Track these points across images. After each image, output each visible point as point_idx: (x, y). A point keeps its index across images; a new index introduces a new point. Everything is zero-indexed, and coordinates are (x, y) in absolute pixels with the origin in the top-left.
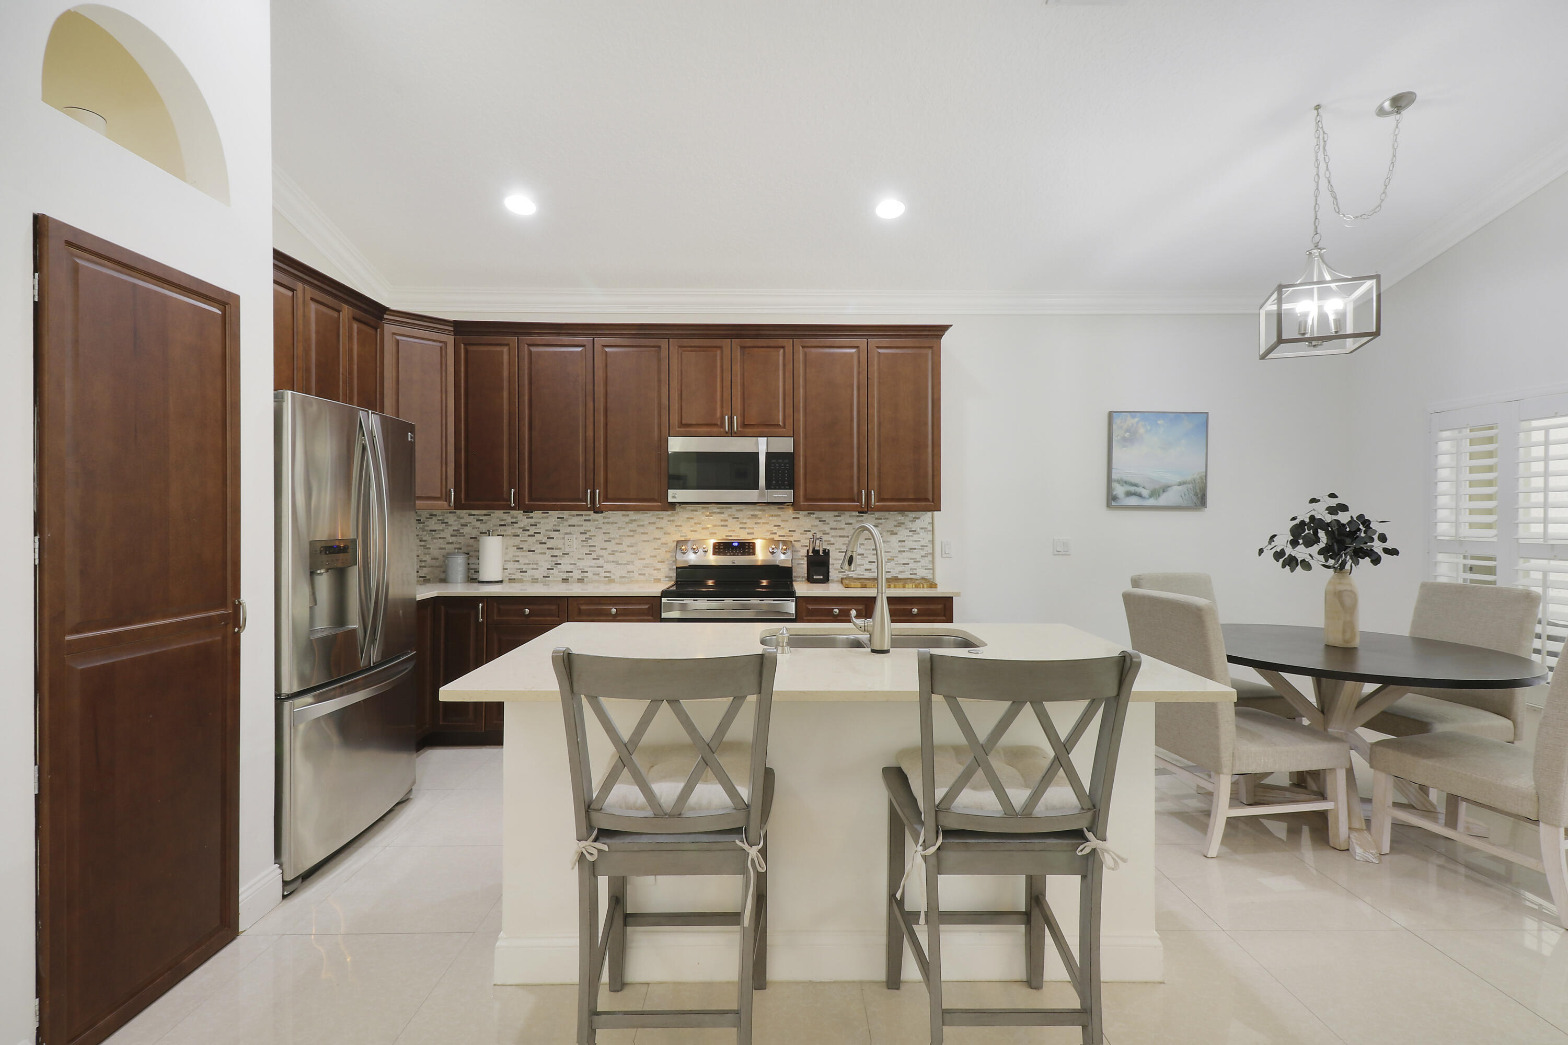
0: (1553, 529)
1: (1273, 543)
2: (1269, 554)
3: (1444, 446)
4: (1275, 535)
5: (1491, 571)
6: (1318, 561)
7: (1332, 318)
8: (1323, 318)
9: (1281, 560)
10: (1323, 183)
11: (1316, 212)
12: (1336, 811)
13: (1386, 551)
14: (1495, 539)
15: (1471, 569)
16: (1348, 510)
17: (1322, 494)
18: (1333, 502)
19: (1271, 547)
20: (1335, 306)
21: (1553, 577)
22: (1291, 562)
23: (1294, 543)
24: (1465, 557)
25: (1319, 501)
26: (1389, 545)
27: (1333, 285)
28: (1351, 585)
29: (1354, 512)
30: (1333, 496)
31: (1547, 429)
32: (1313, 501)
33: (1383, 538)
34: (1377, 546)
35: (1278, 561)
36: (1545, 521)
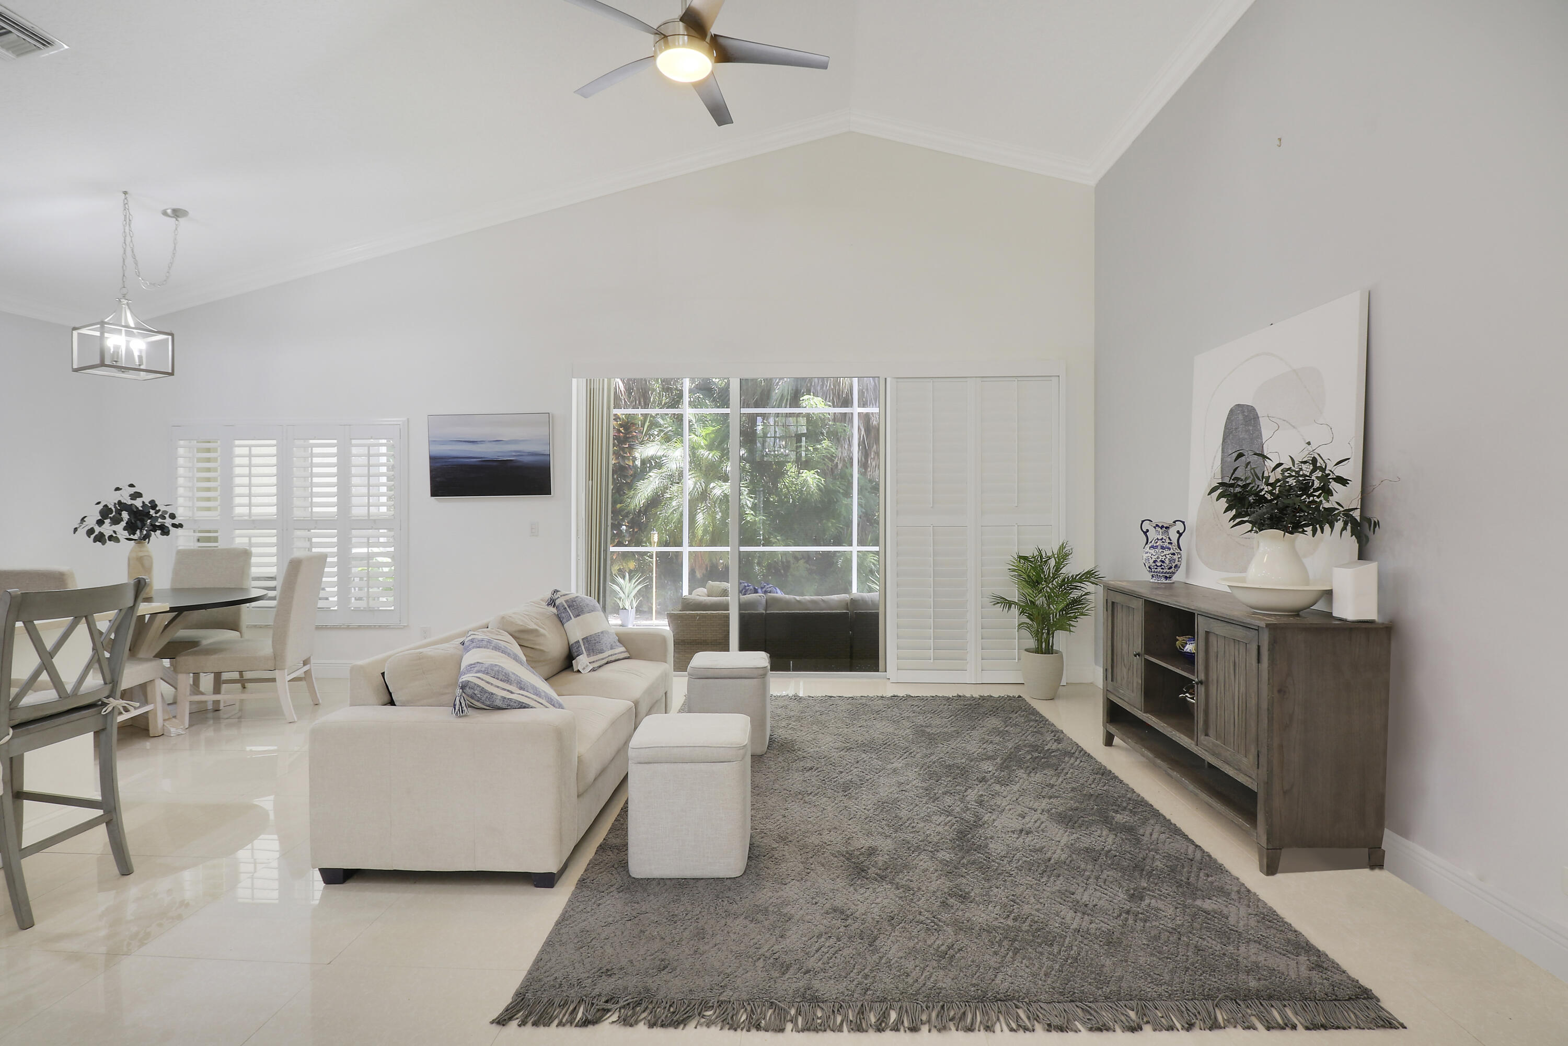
0: (255, 510)
1: (84, 523)
2: (82, 531)
3: (181, 451)
4: (86, 517)
5: (215, 539)
6: (122, 534)
7: (136, 354)
8: (129, 353)
9: (93, 536)
10: (129, 250)
11: (124, 271)
12: (154, 711)
13: (174, 525)
14: (218, 518)
15: (198, 540)
16: (142, 497)
17: (124, 484)
18: (132, 490)
19: (83, 526)
20: (138, 346)
21: (254, 540)
22: (100, 538)
23: (100, 523)
24: (194, 532)
25: (121, 489)
26: (176, 521)
27: (135, 331)
28: (148, 551)
29: (146, 499)
30: (132, 486)
31: (250, 447)
32: (117, 489)
33: (173, 516)
34: (168, 522)
35: (89, 537)
36: (250, 505)
